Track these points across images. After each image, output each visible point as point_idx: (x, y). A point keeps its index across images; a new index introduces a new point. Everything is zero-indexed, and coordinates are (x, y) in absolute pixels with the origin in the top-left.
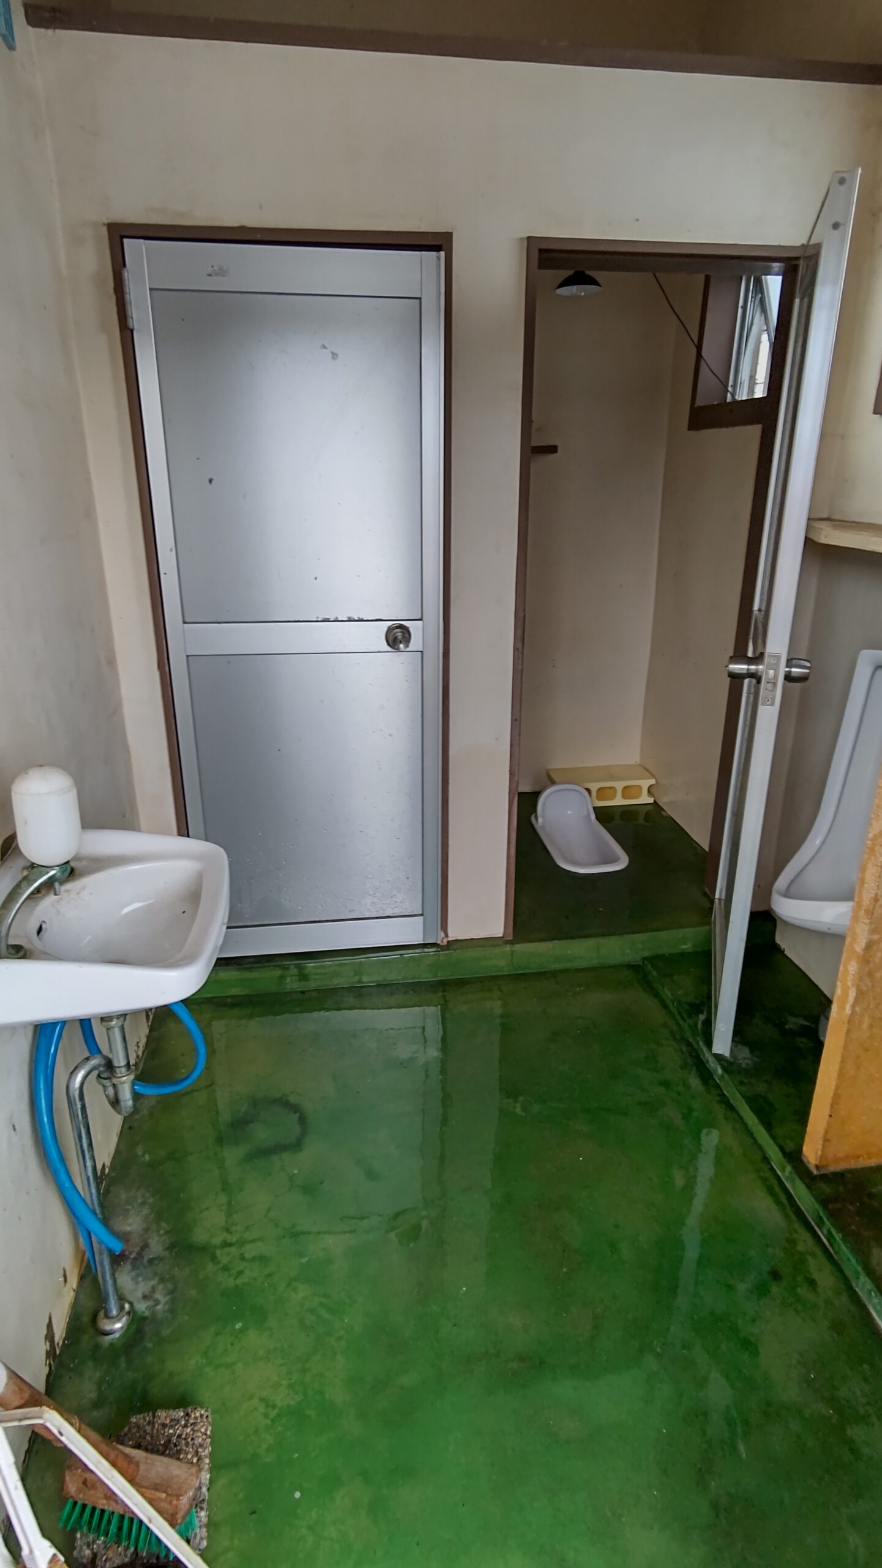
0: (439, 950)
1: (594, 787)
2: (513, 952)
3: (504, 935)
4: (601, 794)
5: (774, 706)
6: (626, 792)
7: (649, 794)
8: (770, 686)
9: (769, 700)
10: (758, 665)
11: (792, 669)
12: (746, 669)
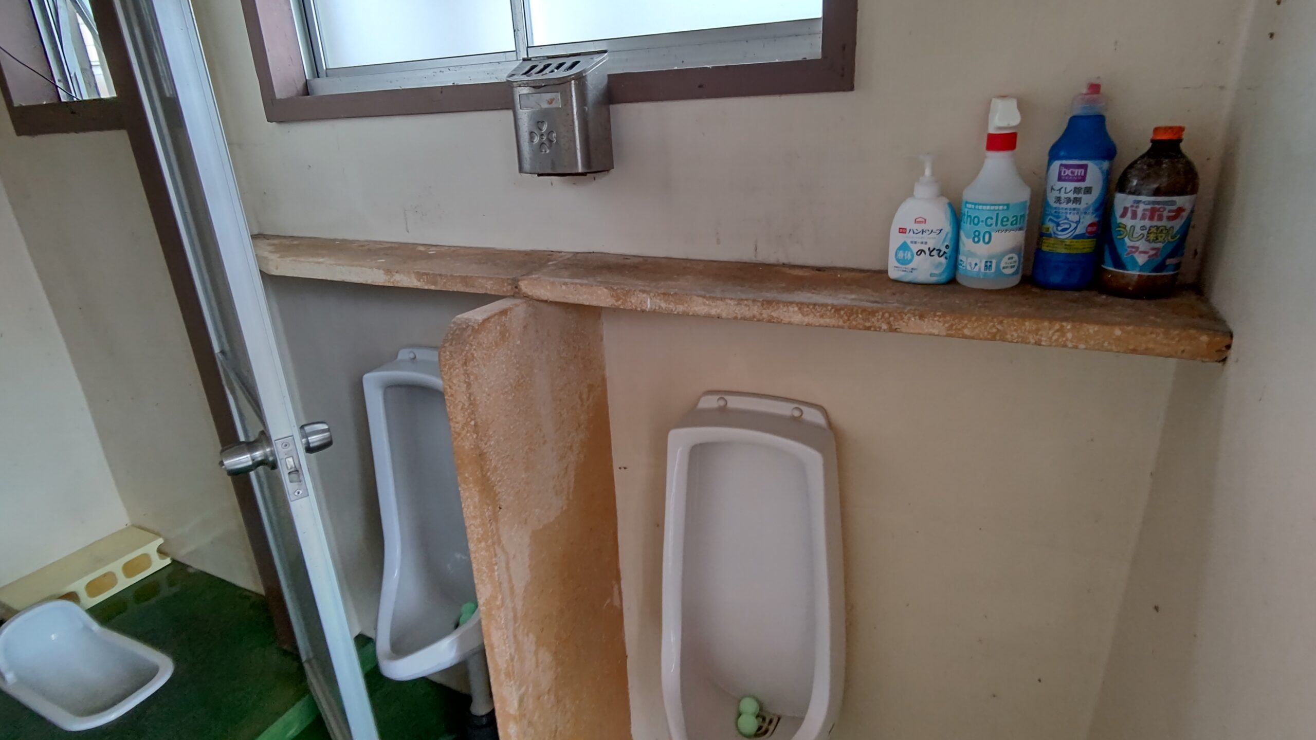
1: (79, 586)
4: (93, 588)
5: (308, 495)
6: (129, 569)
7: (162, 555)
8: (294, 476)
9: (301, 492)
10: (263, 448)
11: (309, 438)
12: (250, 459)
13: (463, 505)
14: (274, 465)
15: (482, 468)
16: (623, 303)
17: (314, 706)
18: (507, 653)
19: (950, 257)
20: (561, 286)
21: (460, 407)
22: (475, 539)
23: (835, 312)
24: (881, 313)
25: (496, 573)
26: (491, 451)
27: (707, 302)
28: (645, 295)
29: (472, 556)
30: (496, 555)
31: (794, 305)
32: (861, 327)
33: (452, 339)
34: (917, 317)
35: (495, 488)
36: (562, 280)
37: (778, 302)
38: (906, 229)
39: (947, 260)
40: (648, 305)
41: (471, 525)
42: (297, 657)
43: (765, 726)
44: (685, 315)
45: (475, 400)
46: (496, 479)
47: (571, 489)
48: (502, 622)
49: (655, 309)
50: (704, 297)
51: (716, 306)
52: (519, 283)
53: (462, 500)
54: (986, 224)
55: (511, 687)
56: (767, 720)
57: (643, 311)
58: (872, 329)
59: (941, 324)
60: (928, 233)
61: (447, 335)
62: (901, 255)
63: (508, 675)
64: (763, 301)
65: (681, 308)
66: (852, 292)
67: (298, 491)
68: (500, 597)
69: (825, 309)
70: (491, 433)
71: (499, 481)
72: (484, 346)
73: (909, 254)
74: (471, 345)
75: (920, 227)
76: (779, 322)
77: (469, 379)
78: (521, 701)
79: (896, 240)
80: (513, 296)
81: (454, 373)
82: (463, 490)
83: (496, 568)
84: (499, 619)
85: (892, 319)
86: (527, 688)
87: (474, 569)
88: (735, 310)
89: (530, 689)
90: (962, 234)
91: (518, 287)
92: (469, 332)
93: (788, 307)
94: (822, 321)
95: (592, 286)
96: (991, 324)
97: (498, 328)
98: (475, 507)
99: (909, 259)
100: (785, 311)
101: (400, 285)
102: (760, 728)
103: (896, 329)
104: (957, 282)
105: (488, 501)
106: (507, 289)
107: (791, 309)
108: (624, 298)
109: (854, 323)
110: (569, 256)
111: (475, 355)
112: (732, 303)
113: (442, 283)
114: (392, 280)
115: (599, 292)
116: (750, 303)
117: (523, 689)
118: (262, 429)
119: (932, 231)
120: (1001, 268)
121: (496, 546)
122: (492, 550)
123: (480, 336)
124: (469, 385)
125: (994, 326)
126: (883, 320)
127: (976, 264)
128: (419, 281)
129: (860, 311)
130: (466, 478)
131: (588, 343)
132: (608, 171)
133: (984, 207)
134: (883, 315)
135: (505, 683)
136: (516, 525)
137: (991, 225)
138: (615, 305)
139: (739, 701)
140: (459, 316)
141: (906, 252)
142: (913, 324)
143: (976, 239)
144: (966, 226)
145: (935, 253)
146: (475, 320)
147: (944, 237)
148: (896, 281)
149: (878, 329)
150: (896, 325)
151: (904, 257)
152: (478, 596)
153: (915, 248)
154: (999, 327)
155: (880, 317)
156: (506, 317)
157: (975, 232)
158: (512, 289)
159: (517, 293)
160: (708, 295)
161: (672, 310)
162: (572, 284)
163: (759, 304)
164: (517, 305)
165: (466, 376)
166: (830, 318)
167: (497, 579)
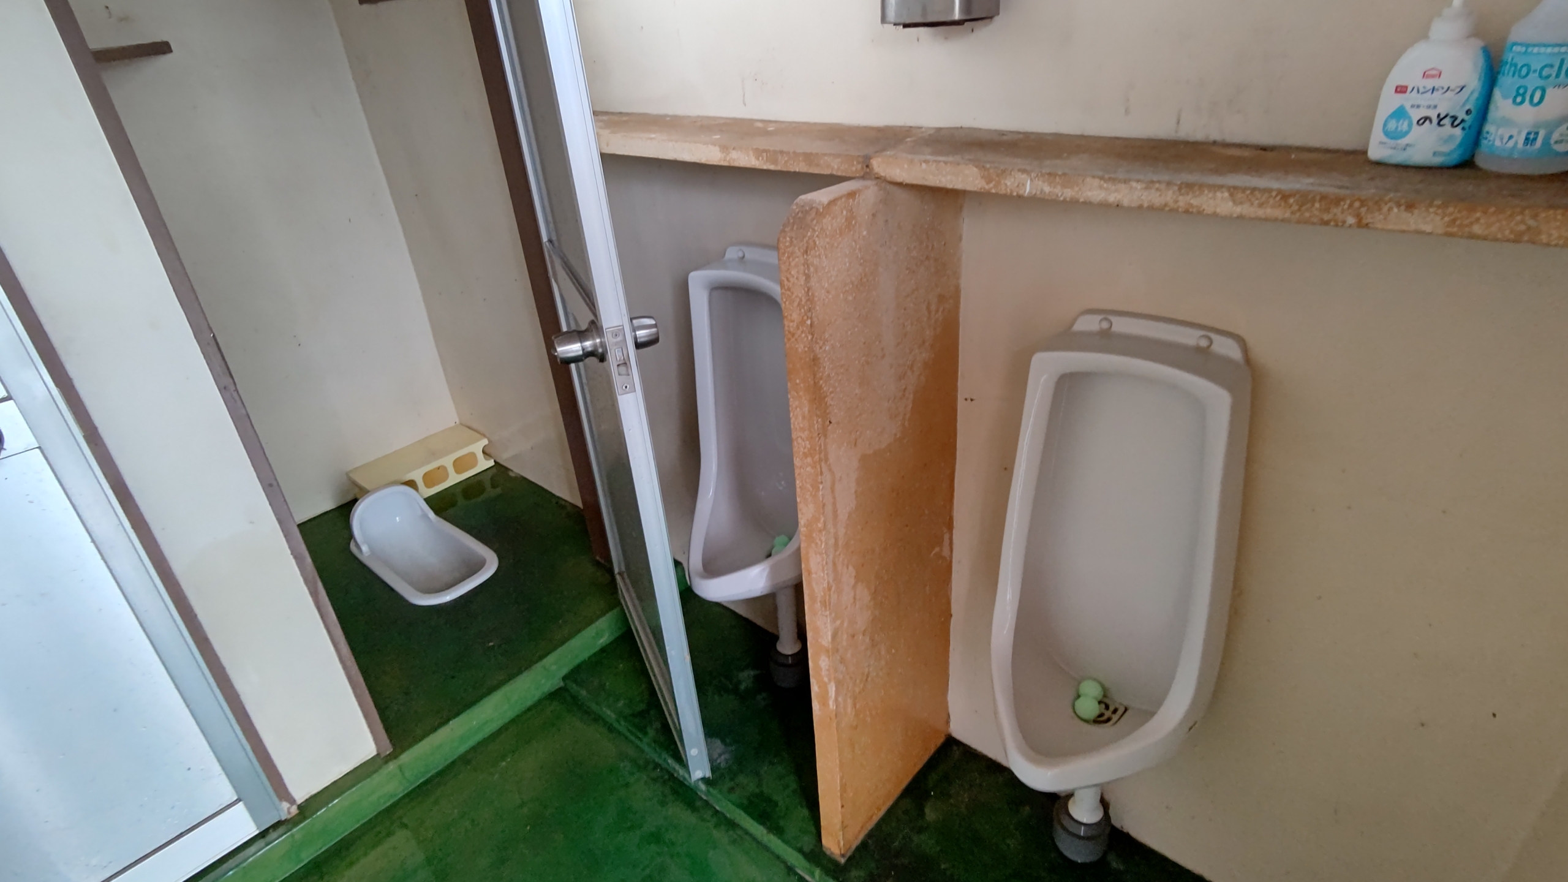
0: (290, 826)
1: (417, 475)
2: (400, 768)
3: (378, 750)
4: (429, 479)
5: (635, 391)
6: (459, 465)
7: (486, 456)
8: (623, 369)
9: (628, 387)
10: (594, 339)
11: (637, 333)
12: (581, 348)
13: (791, 415)
14: (602, 358)
15: (815, 376)
16: (995, 186)
17: (624, 620)
18: (825, 580)
19: (1470, 127)
20: (921, 164)
21: (796, 304)
22: (801, 453)
23: (1281, 199)
24: (1348, 202)
25: (821, 493)
26: (826, 357)
27: (1105, 185)
28: (1024, 176)
29: (797, 471)
30: (822, 473)
31: (1224, 190)
32: (1315, 220)
33: (794, 223)
34: (1403, 208)
35: (826, 399)
36: (923, 157)
37: (1201, 186)
38: (1406, 87)
39: (1466, 132)
40: (1028, 189)
41: (798, 437)
42: (610, 571)
43: (1108, 714)
44: (1073, 205)
45: (813, 294)
46: (829, 389)
47: (908, 416)
48: (823, 546)
49: (1035, 194)
50: (1102, 178)
51: (1116, 191)
52: (871, 161)
53: (790, 409)
54: (1540, 76)
55: (826, 616)
56: (1112, 708)
57: (1020, 197)
58: (1332, 223)
59: (1438, 218)
60: (1441, 91)
61: (788, 219)
62: (1392, 125)
63: (824, 604)
64: (1182, 183)
65: (1068, 193)
66: (1309, 175)
67: (625, 385)
68: (822, 519)
69: (1266, 195)
70: (827, 337)
71: (831, 393)
72: (828, 233)
73: (1406, 123)
74: (814, 230)
75: (1430, 83)
76: (1200, 213)
77: (809, 270)
78: (835, 636)
79: (1389, 102)
80: (863, 178)
81: (793, 264)
82: (793, 398)
83: (821, 487)
84: (819, 543)
85: (1363, 210)
86: (842, 623)
87: (798, 486)
88: (1142, 195)
89: (845, 625)
90: (1497, 94)
91: (870, 167)
92: (813, 214)
93: (1215, 192)
94: (1261, 213)
95: (958, 164)
96: (1519, 218)
97: (845, 213)
98: (804, 418)
99: (1404, 130)
100: (1211, 198)
101: (736, 164)
102: (1101, 715)
103: (1367, 224)
104: (1475, 165)
105: (818, 413)
106: (856, 168)
107: (1219, 194)
108: (997, 179)
109: (1307, 215)
110: (932, 132)
111: (817, 243)
112: (1139, 186)
113: (783, 162)
114: (728, 159)
115: (967, 172)
116: (1163, 186)
117: (838, 622)
118: (592, 317)
119: (1448, 88)
120: (1552, 142)
121: (823, 464)
122: (818, 467)
123: (825, 221)
124: (808, 277)
125: (1523, 222)
126: (1350, 211)
127: (1511, 137)
128: (758, 159)
129: (1318, 198)
130: (797, 384)
131: (943, 243)
132: (991, 18)
133: (1543, 50)
134: (1351, 206)
135: (820, 613)
136: (845, 444)
137: (1548, 77)
138: (984, 188)
139: (1079, 683)
140: (803, 197)
141: (1401, 122)
142: (1398, 219)
143: (1519, 99)
144: (1507, 82)
145: (1447, 121)
146: (820, 202)
147: (1466, 97)
148: (1378, 164)
149: (1340, 224)
150: (1368, 219)
151: (1397, 128)
152: (800, 516)
153: (1416, 115)
154: (1531, 223)
155: (1346, 206)
156: (854, 200)
157: (1519, 88)
158: (862, 168)
159: (867, 173)
160: (1107, 176)
161: (1057, 195)
162: (935, 161)
163: (1176, 188)
164: (867, 188)
165: (806, 266)
166: (1273, 207)
167: (821, 499)
